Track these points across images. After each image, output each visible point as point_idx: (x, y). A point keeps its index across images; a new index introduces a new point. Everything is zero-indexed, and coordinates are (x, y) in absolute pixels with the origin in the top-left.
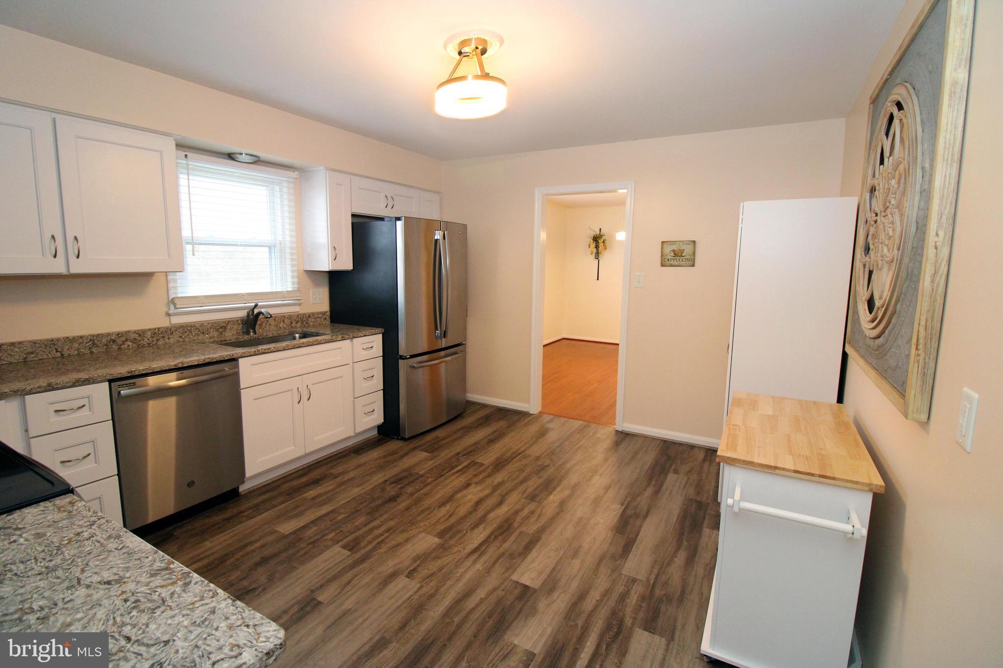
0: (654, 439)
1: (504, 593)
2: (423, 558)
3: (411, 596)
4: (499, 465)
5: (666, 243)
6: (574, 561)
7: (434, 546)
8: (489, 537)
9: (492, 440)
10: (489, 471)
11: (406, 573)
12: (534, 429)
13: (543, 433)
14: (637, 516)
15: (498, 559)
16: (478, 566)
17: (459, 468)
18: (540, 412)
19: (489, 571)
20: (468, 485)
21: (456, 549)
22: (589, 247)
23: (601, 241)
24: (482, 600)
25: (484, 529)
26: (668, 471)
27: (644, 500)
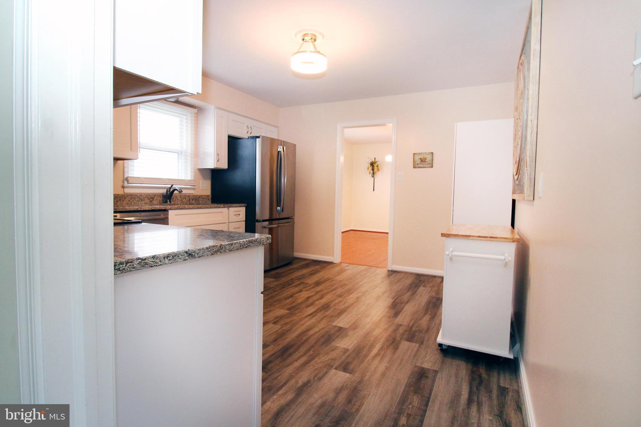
0: (411, 274)
2: (281, 317)
3: (277, 330)
4: (318, 284)
5: (416, 154)
7: (286, 313)
8: (317, 310)
9: (312, 274)
10: (312, 286)
11: (272, 322)
12: (337, 269)
13: (342, 271)
14: (402, 303)
15: (323, 319)
16: (313, 320)
17: (294, 285)
18: (340, 262)
19: (319, 322)
20: (301, 291)
21: (299, 315)
22: (368, 169)
23: (375, 165)
24: (317, 332)
25: (314, 307)
26: (420, 286)
27: (406, 297)
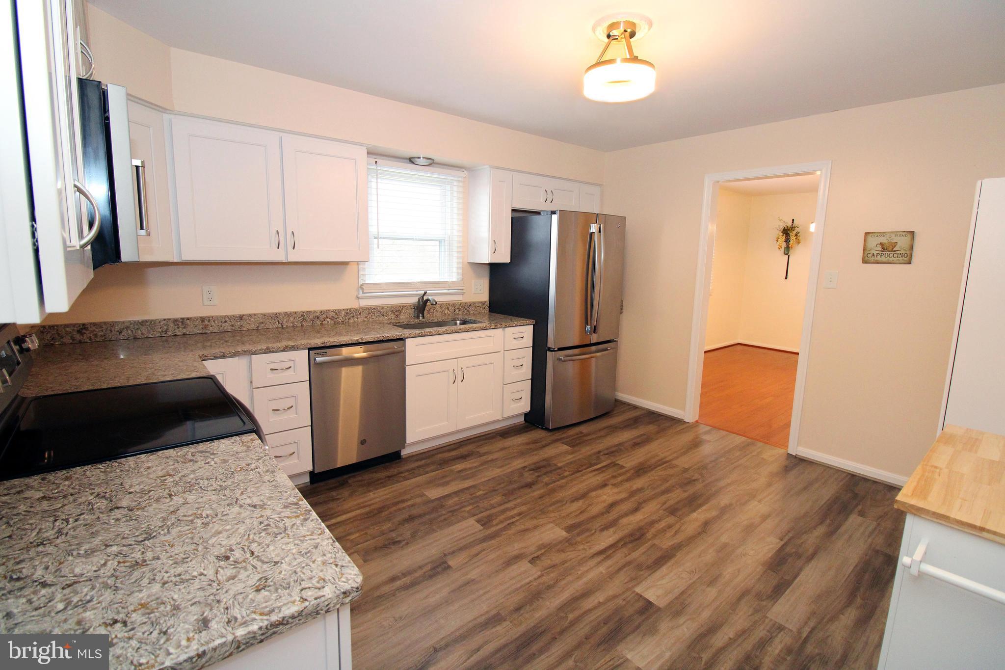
0: (838, 471)
1: (624, 603)
2: (548, 548)
3: (531, 581)
4: (641, 470)
5: (871, 235)
6: (709, 589)
7: (561, 539)
8: (618, 542)
9: (636, 444)
10: (628, 475)
11: (530, 558)
12: (686, 438)
13: (696, 444)
14: (799, 556)
15: (624, 566)
16: (602, 569)
17: (599, 466)
18: (697, 422)
19: (611, 576)
20: (604, 485)
21: (581, 547)
22: (777, 241)
23: (793, 234)
24: (600, 604)
25: (615, 533)
26: (851, 512)
27: (811, 539)
